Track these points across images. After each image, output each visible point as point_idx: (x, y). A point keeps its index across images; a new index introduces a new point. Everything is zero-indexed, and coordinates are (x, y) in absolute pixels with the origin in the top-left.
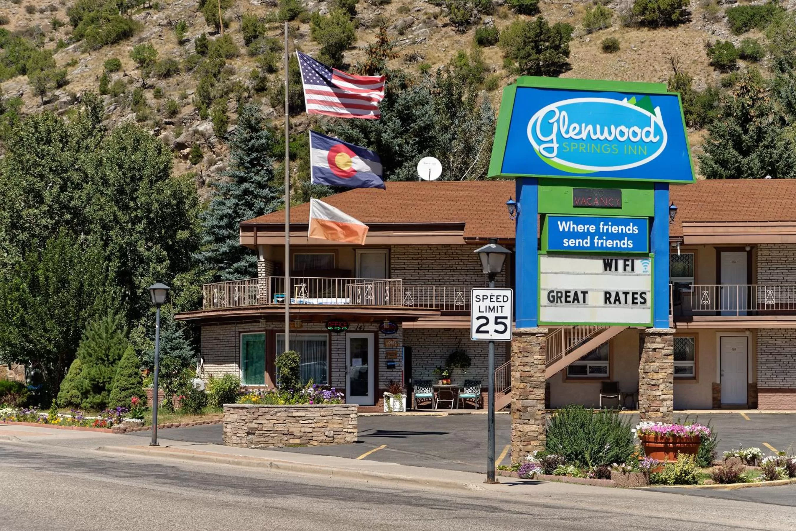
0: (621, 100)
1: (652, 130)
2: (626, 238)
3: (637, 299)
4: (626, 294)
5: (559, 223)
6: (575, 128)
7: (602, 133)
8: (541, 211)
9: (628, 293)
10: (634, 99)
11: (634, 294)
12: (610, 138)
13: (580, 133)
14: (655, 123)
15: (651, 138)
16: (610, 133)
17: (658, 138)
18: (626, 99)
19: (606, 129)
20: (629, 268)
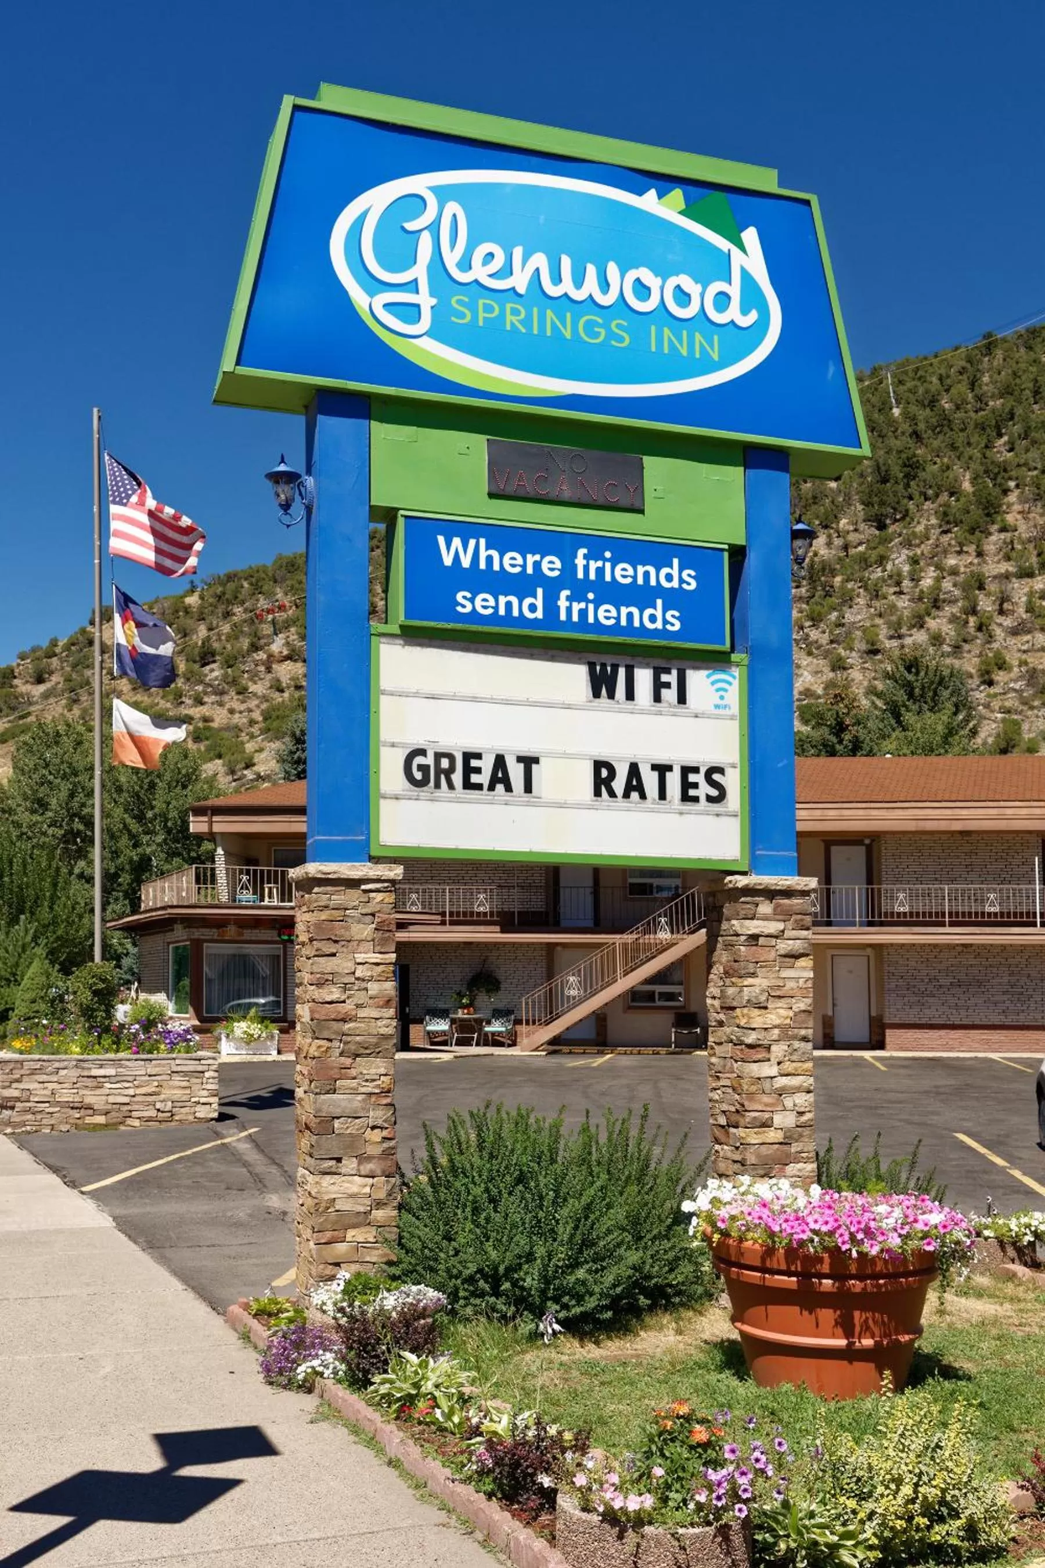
1: (734, 290)
4: (662, 770)
5: (441, 539)
6: (491, 255)
7: (579, 283)
8: (379, 499)
9: (670, 768)
11: (686, 771)
12: (605, 300)
13: (507, 271)
14: (744, 271)
16: (605, 285)
17: (753, 316)
19: (591, 270)
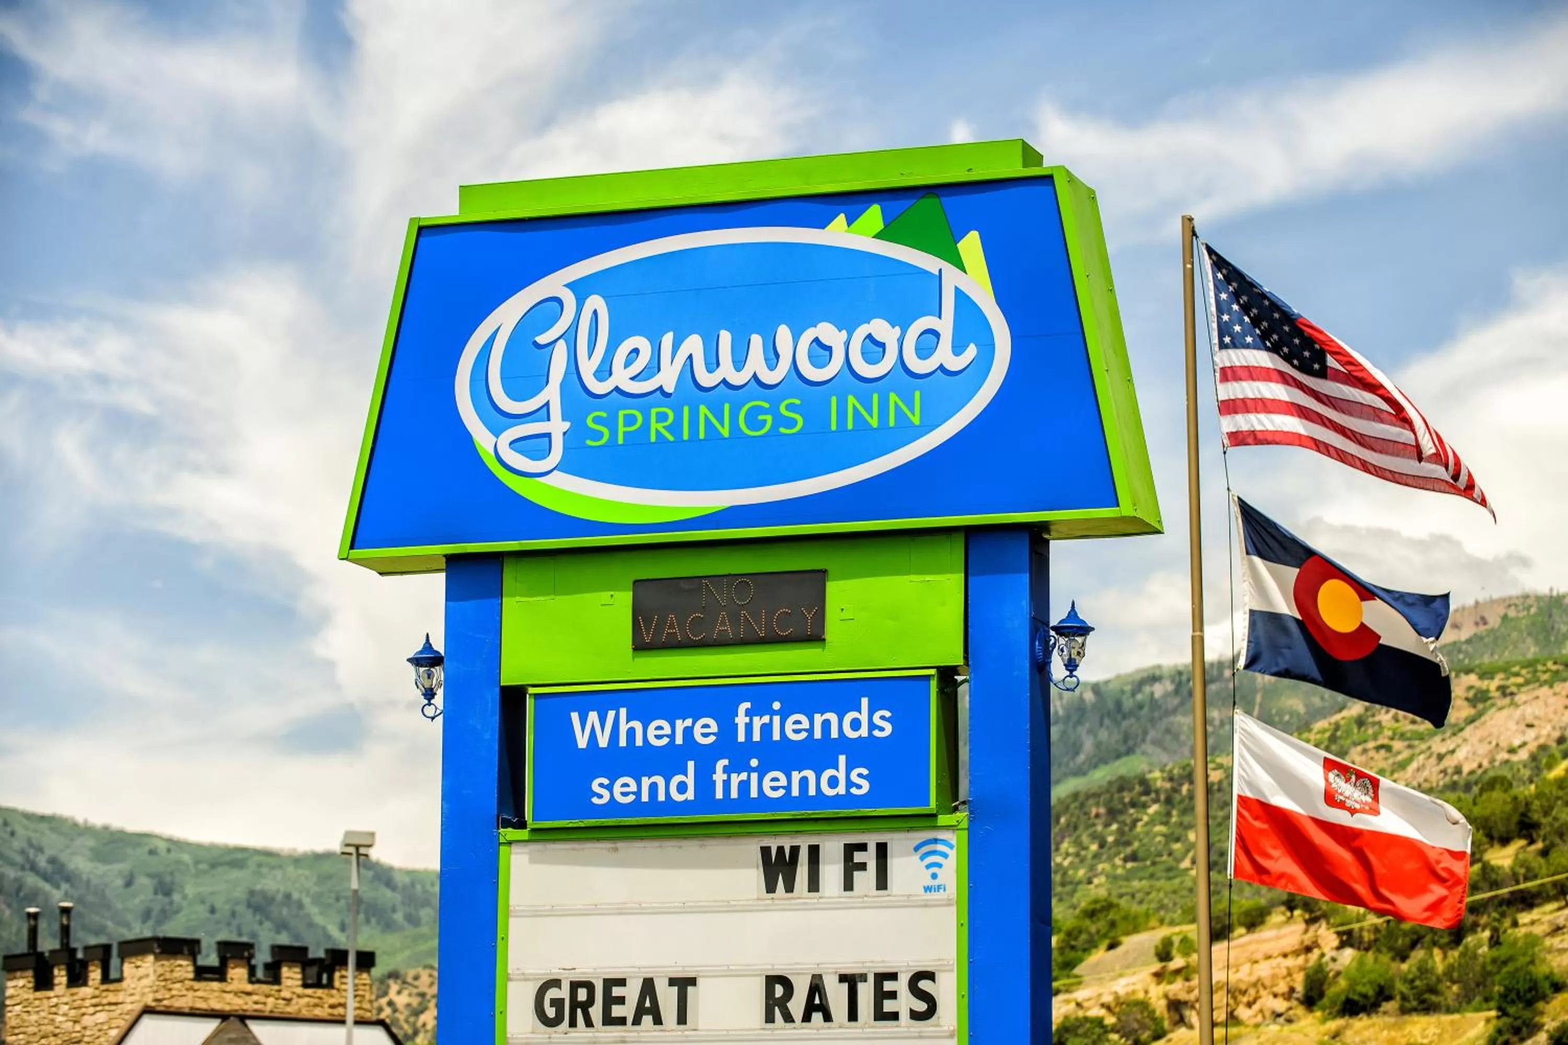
0: (822, 224)
2: (842, 759)
3: (893, 995)
10: (873, 216)
15: (944, 355)
18: (842, 218)
20: (865, 880)
